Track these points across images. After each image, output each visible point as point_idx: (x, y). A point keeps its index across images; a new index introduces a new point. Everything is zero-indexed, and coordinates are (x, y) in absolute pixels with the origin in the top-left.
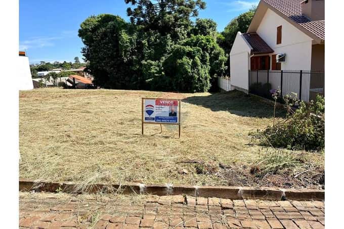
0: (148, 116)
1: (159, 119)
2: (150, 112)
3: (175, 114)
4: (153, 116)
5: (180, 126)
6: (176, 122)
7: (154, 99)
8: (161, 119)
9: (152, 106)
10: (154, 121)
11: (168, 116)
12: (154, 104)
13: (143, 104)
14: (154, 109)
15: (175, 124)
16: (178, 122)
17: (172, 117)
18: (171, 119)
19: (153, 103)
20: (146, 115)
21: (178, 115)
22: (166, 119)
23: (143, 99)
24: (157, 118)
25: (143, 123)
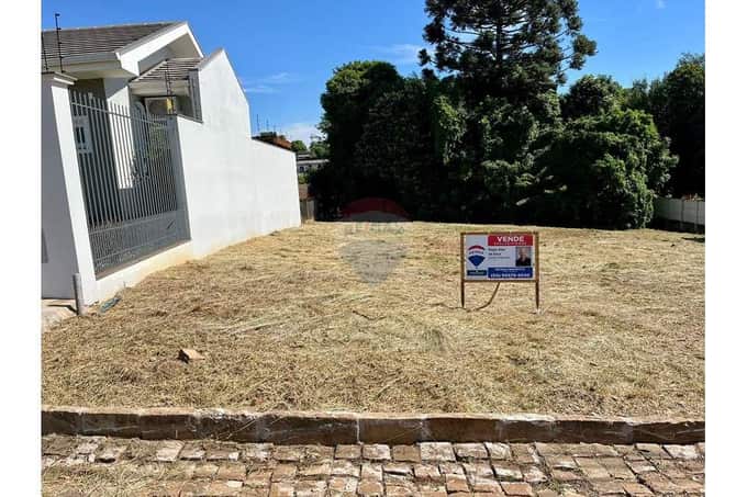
0: (473, 267)
1: (496, 272)
2: (477, 260)
3: (528, 261)
4: (484, 266)
5: (537, 285)
6: (531, 276)
7: (486, 233)
8: (501, 272)
9: (480, 247)
10: (486, 277)
11: (514, 265)
12: (485, 245)
13: (462, 244)
14: (485, 254)
15: (529, 281)
16: (534, 277)
17: (523, 268)
18: (520, 272)
19: (483, 241)
20: (469, 266)
21: (533, 261)
22: (509, 272)
23: (462, 234)
24: (492, 271)
25: (463, 281)
